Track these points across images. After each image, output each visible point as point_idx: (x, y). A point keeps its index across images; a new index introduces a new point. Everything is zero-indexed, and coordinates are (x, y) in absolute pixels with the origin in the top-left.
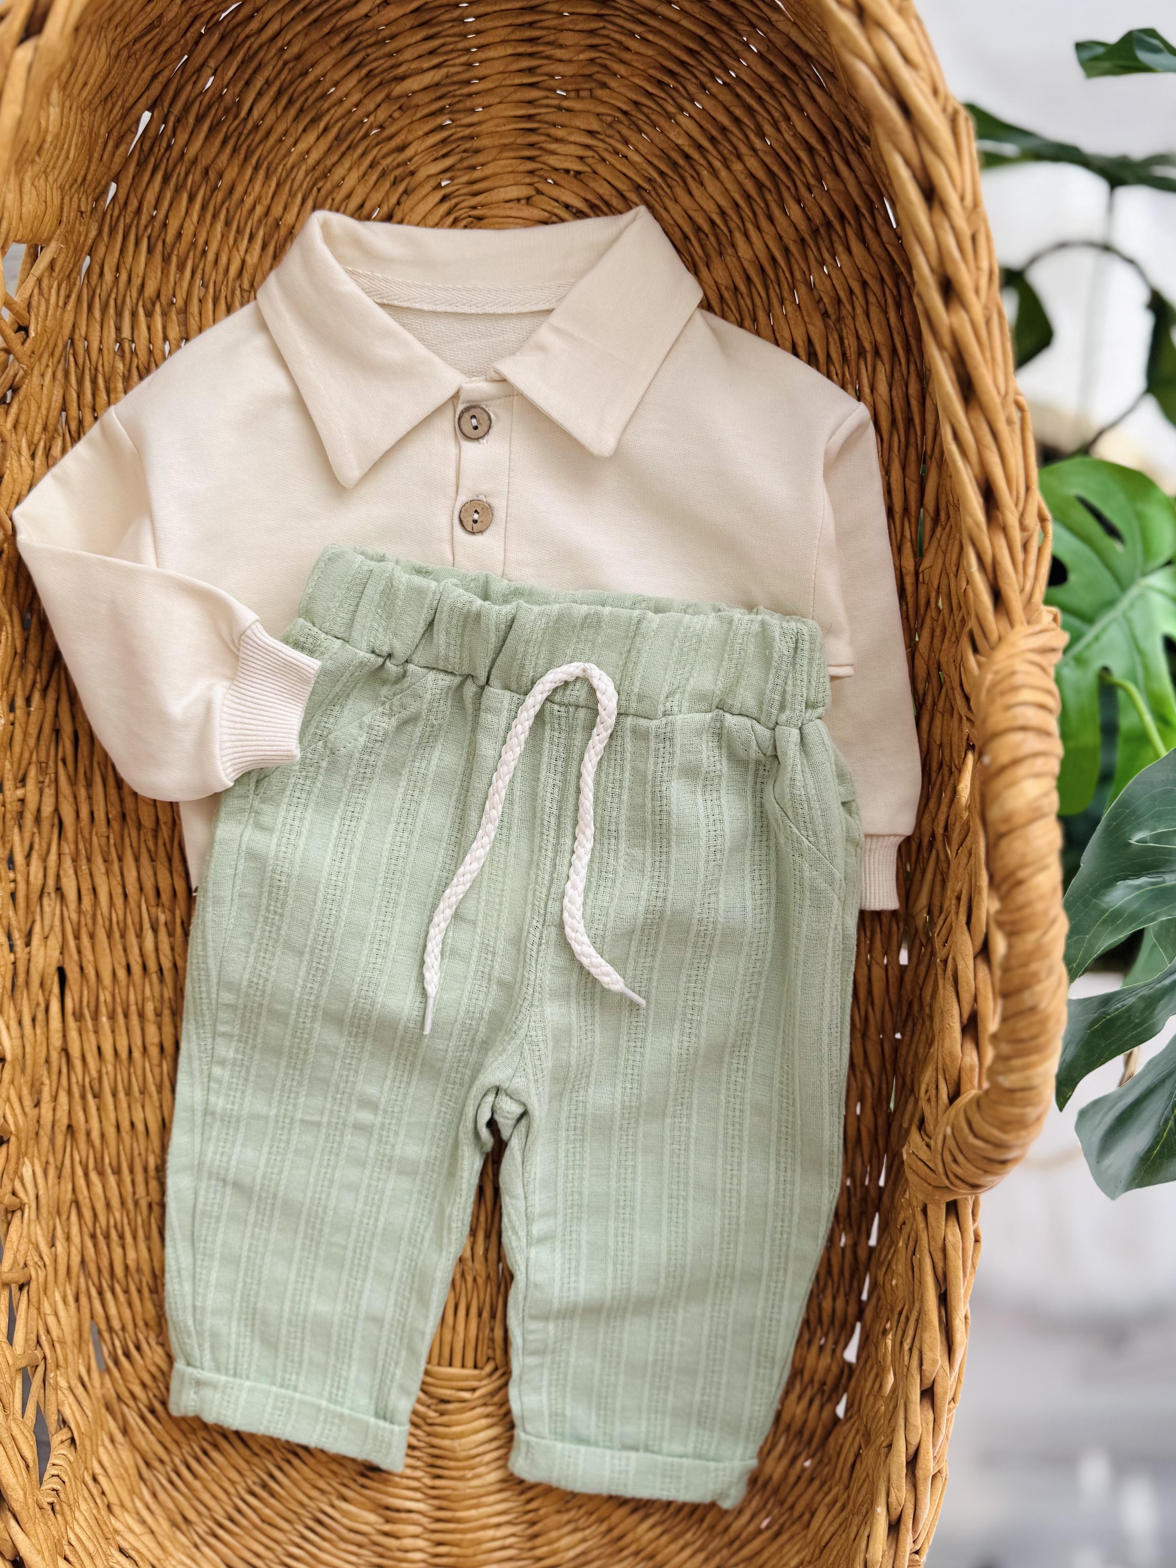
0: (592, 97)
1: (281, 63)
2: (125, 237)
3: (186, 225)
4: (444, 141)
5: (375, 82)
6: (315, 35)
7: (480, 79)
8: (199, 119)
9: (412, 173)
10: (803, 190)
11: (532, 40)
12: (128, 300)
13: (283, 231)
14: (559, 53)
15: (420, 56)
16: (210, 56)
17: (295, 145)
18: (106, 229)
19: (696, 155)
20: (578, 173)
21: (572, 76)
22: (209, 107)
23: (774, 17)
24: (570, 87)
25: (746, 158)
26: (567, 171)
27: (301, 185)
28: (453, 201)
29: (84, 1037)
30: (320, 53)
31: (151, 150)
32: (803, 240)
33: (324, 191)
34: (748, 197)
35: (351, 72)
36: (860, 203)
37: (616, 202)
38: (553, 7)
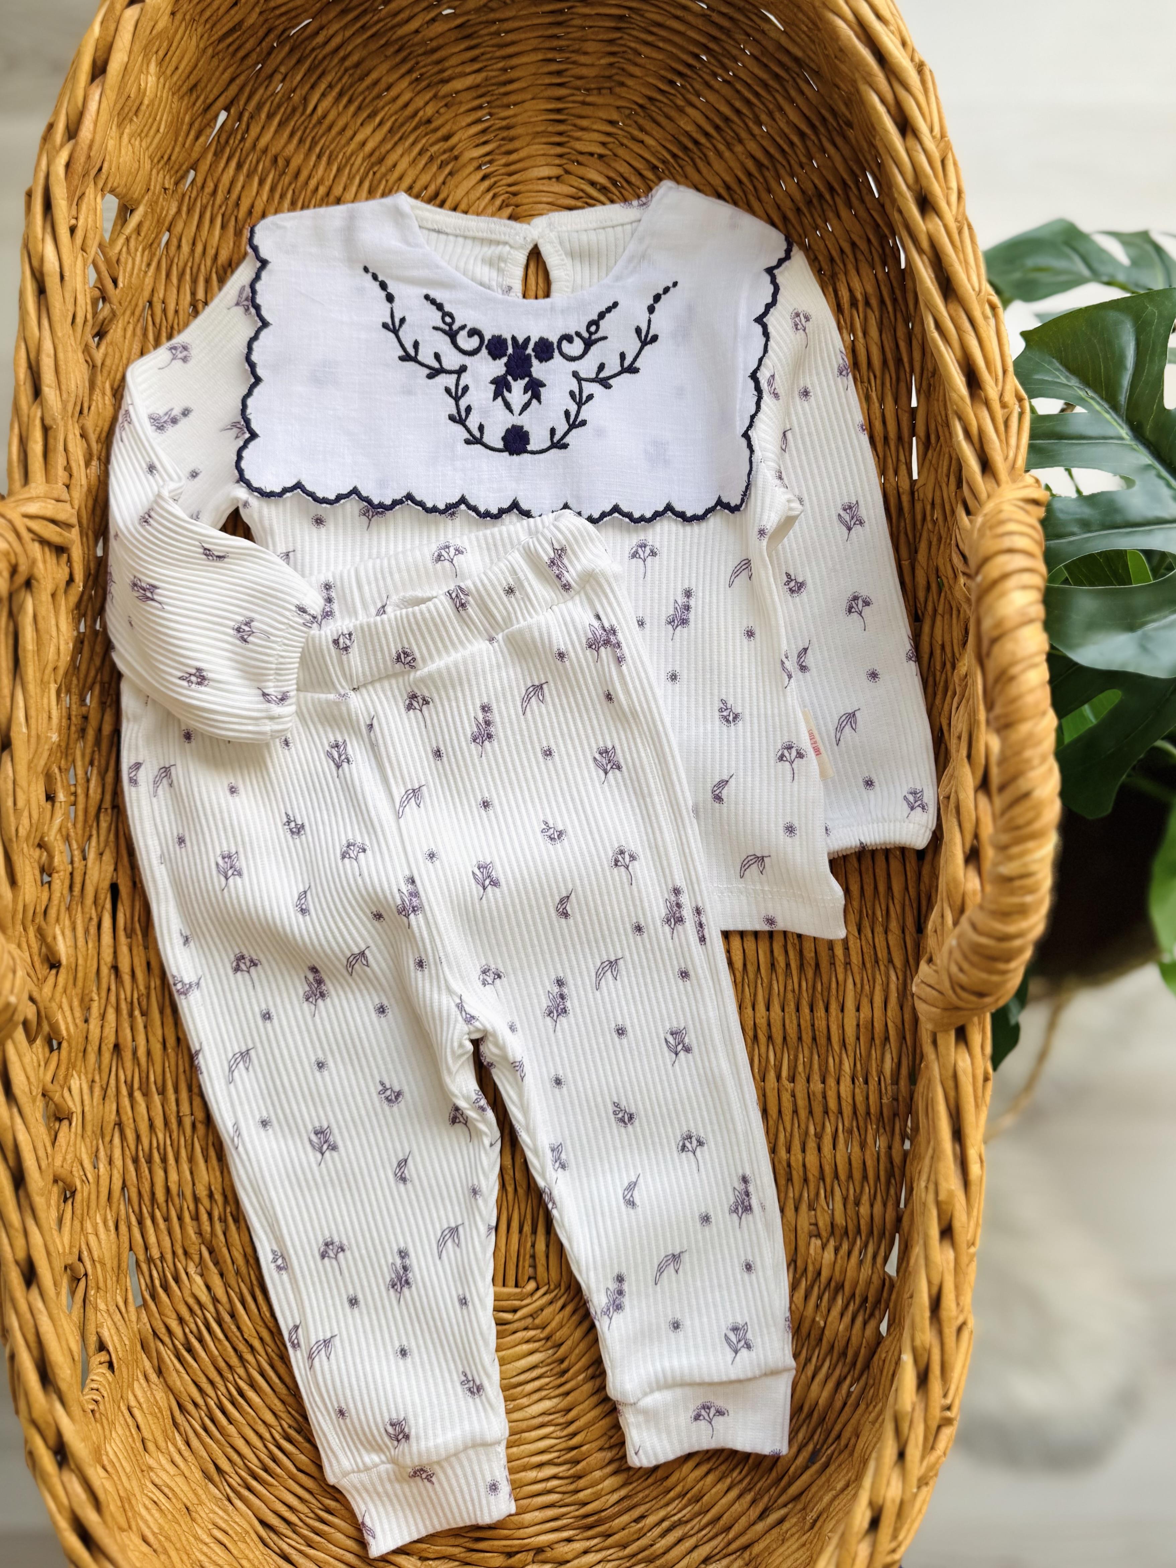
0: (612, 93)
1: (341, 70)
2: (201, 216)
3: (256, 204)
4: (484, 131)
5: (424, 84)
6: (373, 46)
8: (270, 116)
9: (456, 158)
10: (796, 167)
11: (559, 49)
12: (202, 268)
14: (583, 59)
15: (463, 63)
16: (281, 63)
17: (353, 137)
18: (185, 209)
19: (703, 140)
20: (601, 156)
21: (594, 77)
22: (279, 106)
23: (766, 27)
24: (592, 86)
25: (745, 141)
26: (592, 154)
27: (358, 170)
28: (493, 180)
29: (135, 952)
30: (376, 61)
31: (227, 142)
32: (798, 210)
33: (378, 175)
34: (750, 175)
35: (403, 76)
36: (846, 176)
37: (634, 179)
38: (578, 22)
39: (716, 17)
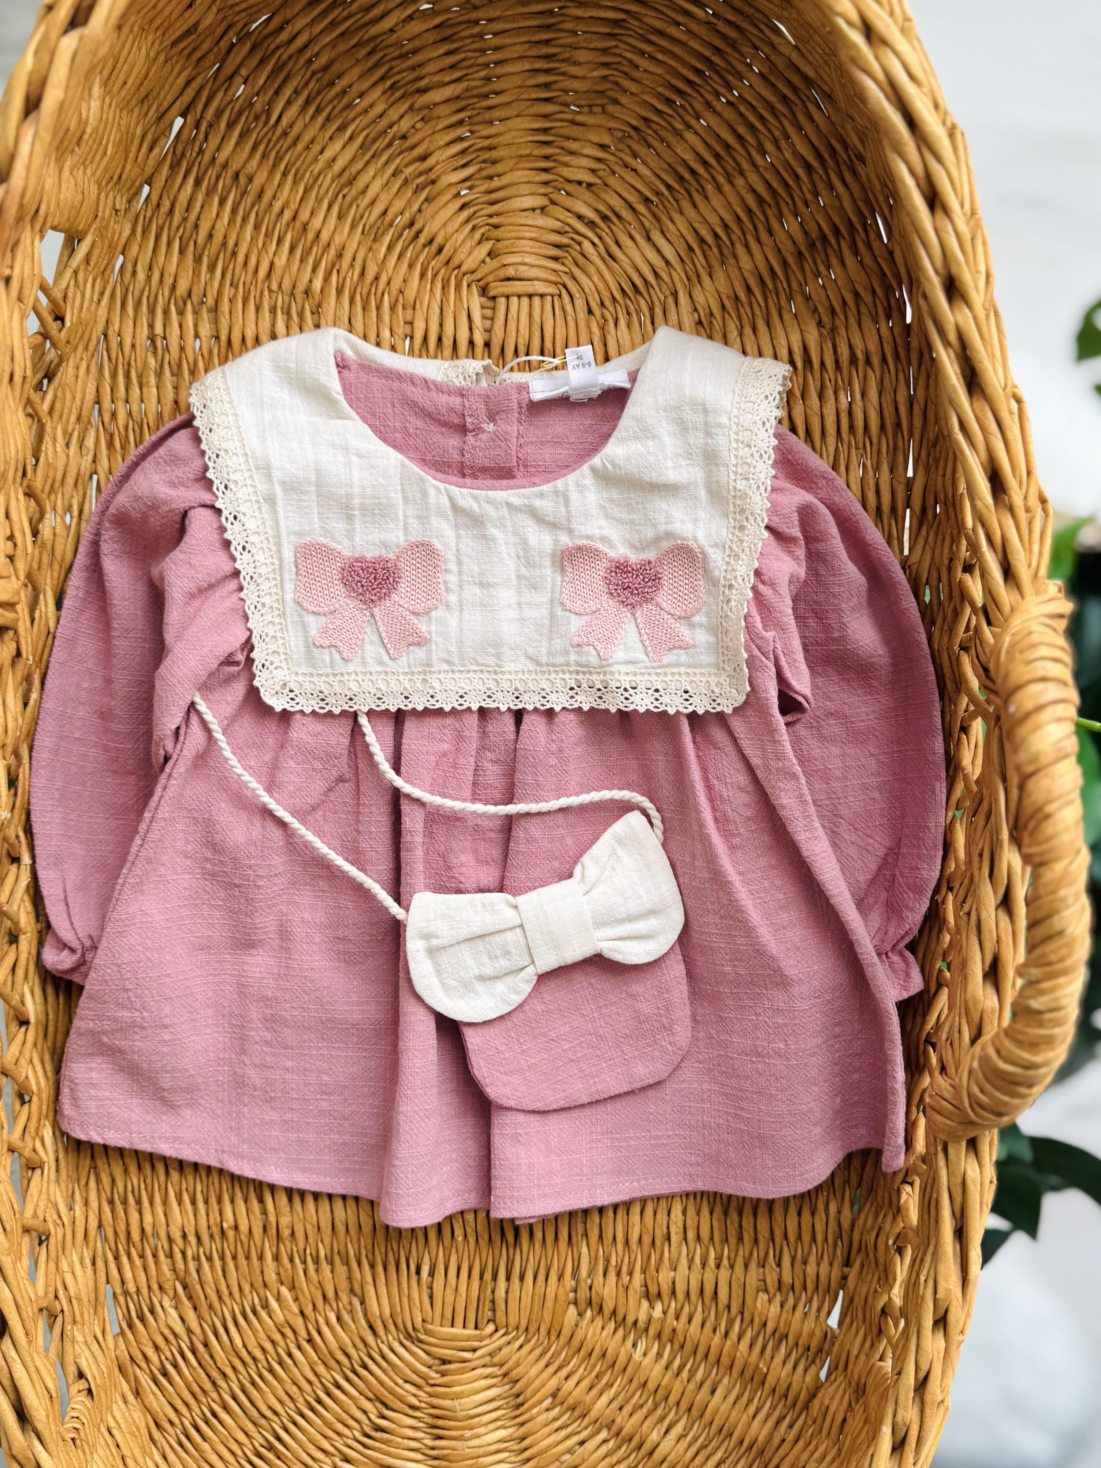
0: (604, 112)
1: (309, 73)
2: (157, 240)
3: (217, 227)
4: (463, 152)
5: (399, 94)
6: (342, 48)
7: (497, 93)
8: (230, 126)
9: (433, 182)
10: (800, 205)
11: (548, 57)
12: (160, 297)
13: (311, 235)
14: (573, 70)
15: (442, 70)
16: (241, 65)
17: (321, 152)
18: (139, 229)
19: (701, 170)
20: (590, 185)
21: (586, 92)
22: (240, 114)
23: (776, 40)
24: (583, 103)
25: (748, 174)
26: (580, 183)
27: (327, 192)
28: (472, 210)
30: (346, 65)
31: (183, 155)
32: (800, 253)
33: (348, 199)
34: (749, 212)
35: (375, 84)
36: (853, 218)
37: (625, 213)
38: (568, 26)
39: (721, 25)
